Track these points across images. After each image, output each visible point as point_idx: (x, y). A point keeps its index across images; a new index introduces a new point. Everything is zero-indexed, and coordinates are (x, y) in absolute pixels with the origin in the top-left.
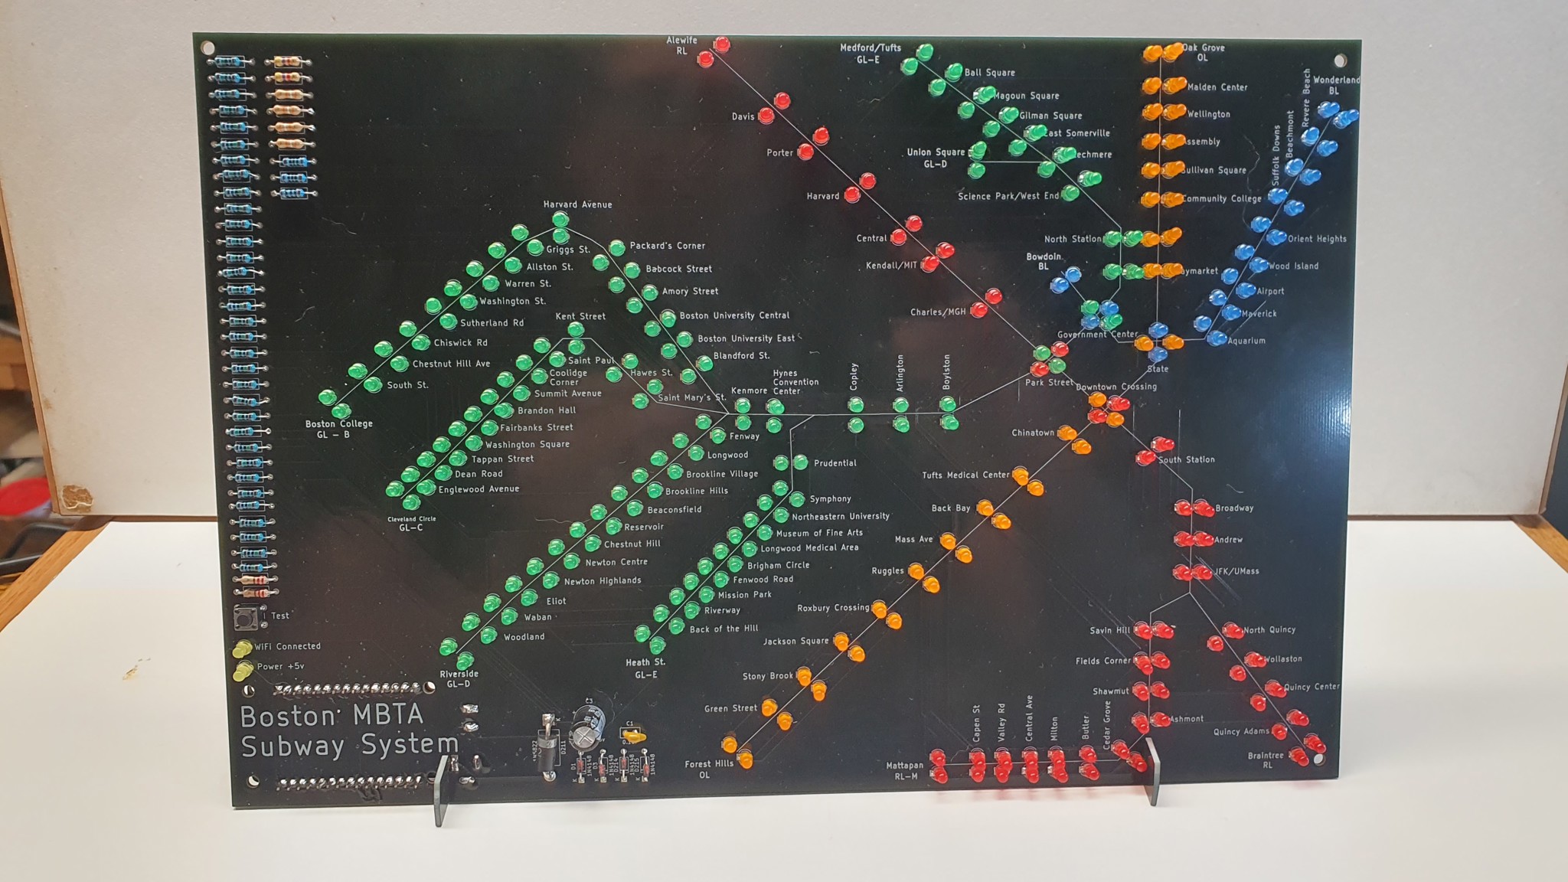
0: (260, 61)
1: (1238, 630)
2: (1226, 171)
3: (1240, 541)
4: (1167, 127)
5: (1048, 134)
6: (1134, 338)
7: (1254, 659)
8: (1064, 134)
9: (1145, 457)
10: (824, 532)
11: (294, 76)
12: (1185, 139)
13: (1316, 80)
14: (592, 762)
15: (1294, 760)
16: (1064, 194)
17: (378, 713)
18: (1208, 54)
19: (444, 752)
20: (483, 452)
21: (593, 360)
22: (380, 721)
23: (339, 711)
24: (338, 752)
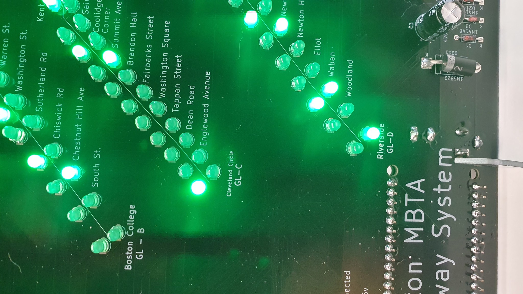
14: (465, 29)
17: (414, 220)
19: (452, 161)
20: (169, 101)
22: (421, 219)
23: (410, 257)
24: (446, 260)
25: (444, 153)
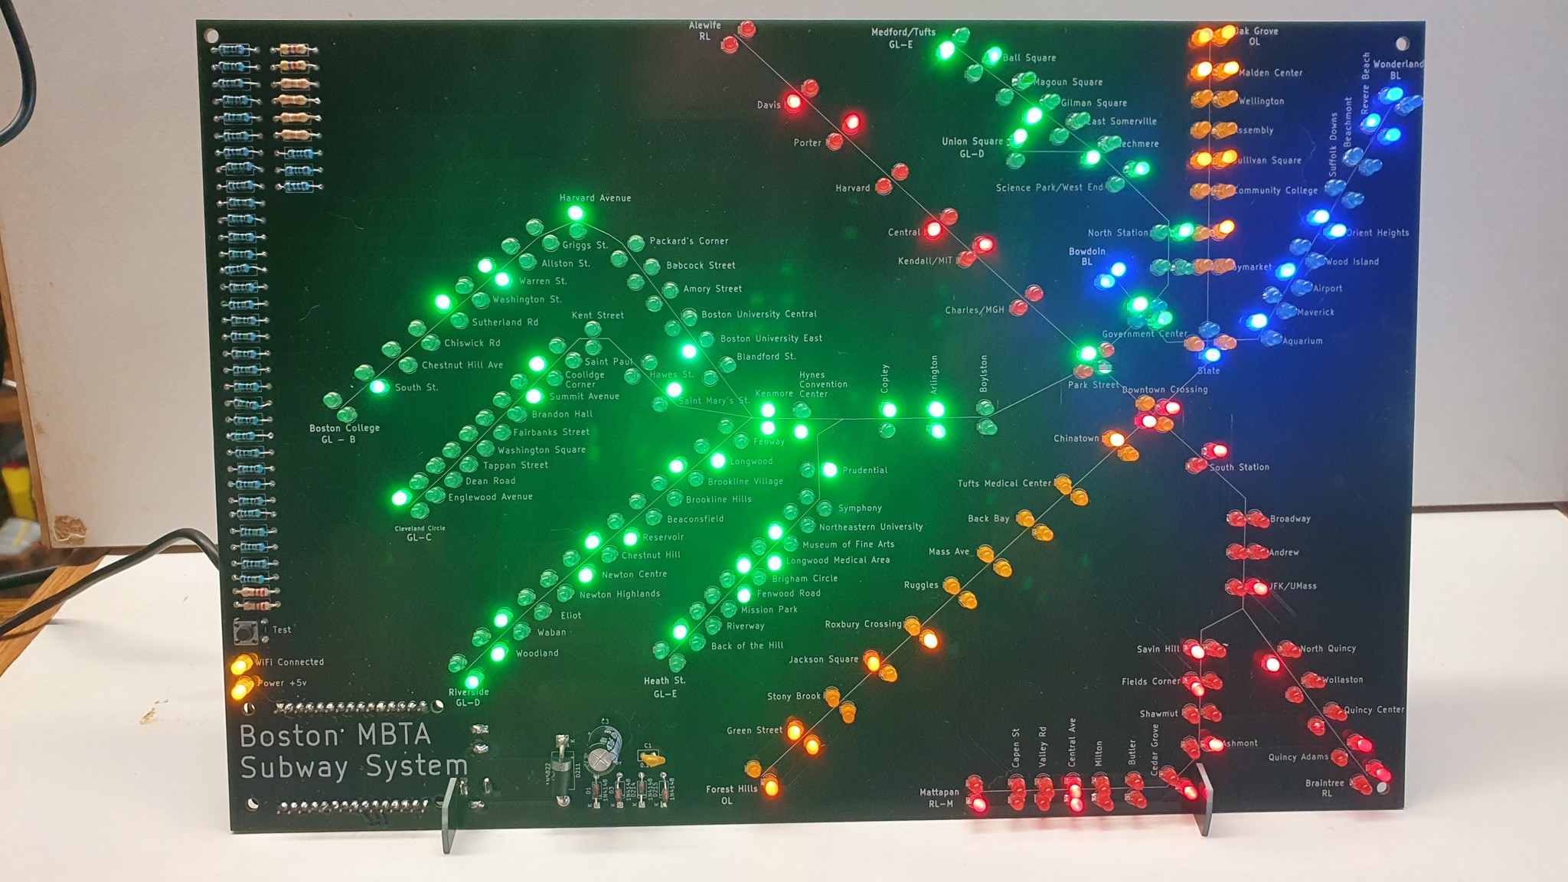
0: (265, 50)
1: (1295, 649)
2: (1280, 161)
3: (1296, 553)
4: (1216, 115)
5: (1091, 121)
6: (1184, 338)
7: (1312, 680)
8: (1108, 122)
9: (1196, 465)
10: (853, 544)
11: (300, 65)
12: (1236, 127)
13: (1376, 65)
14: (608, 786)
15: (1356, 788)
16: (1108, 185)
17: (384, 733)
18: (1261, 38)
19: (453, 775)
20: (495, 458)
21: (611, 361)
22: (386, 741)
23: (342, 731)
24: (342, 773)
25: (461, 765)
